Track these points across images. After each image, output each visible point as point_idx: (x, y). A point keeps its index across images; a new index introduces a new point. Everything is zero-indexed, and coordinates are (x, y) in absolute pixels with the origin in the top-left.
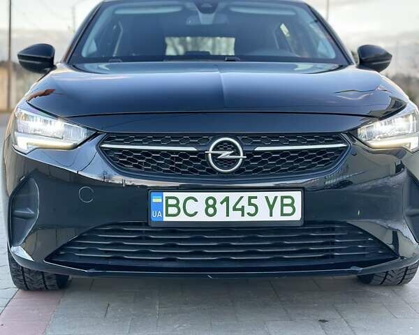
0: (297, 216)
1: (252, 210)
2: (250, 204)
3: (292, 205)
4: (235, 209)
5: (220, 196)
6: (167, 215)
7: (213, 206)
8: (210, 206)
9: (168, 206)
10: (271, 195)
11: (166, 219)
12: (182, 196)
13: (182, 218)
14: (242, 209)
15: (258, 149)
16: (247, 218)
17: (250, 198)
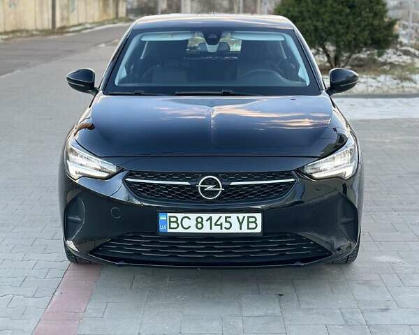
0: (259, 230)
1: (228, 225)
2: (226, 221)
3: (255, 222)
4: (216, 225)
5: (205, 216)
6: (170, 228)
7: (201, 223)
8: (199, 223)
9: (170, 222)
10: (241, 216)
11: (169, 231)
12: (180, 216)
13: (180, 230)
14: (221, 225)
15: (233, 184)
16: (224, 231)
17: (226, 218)
